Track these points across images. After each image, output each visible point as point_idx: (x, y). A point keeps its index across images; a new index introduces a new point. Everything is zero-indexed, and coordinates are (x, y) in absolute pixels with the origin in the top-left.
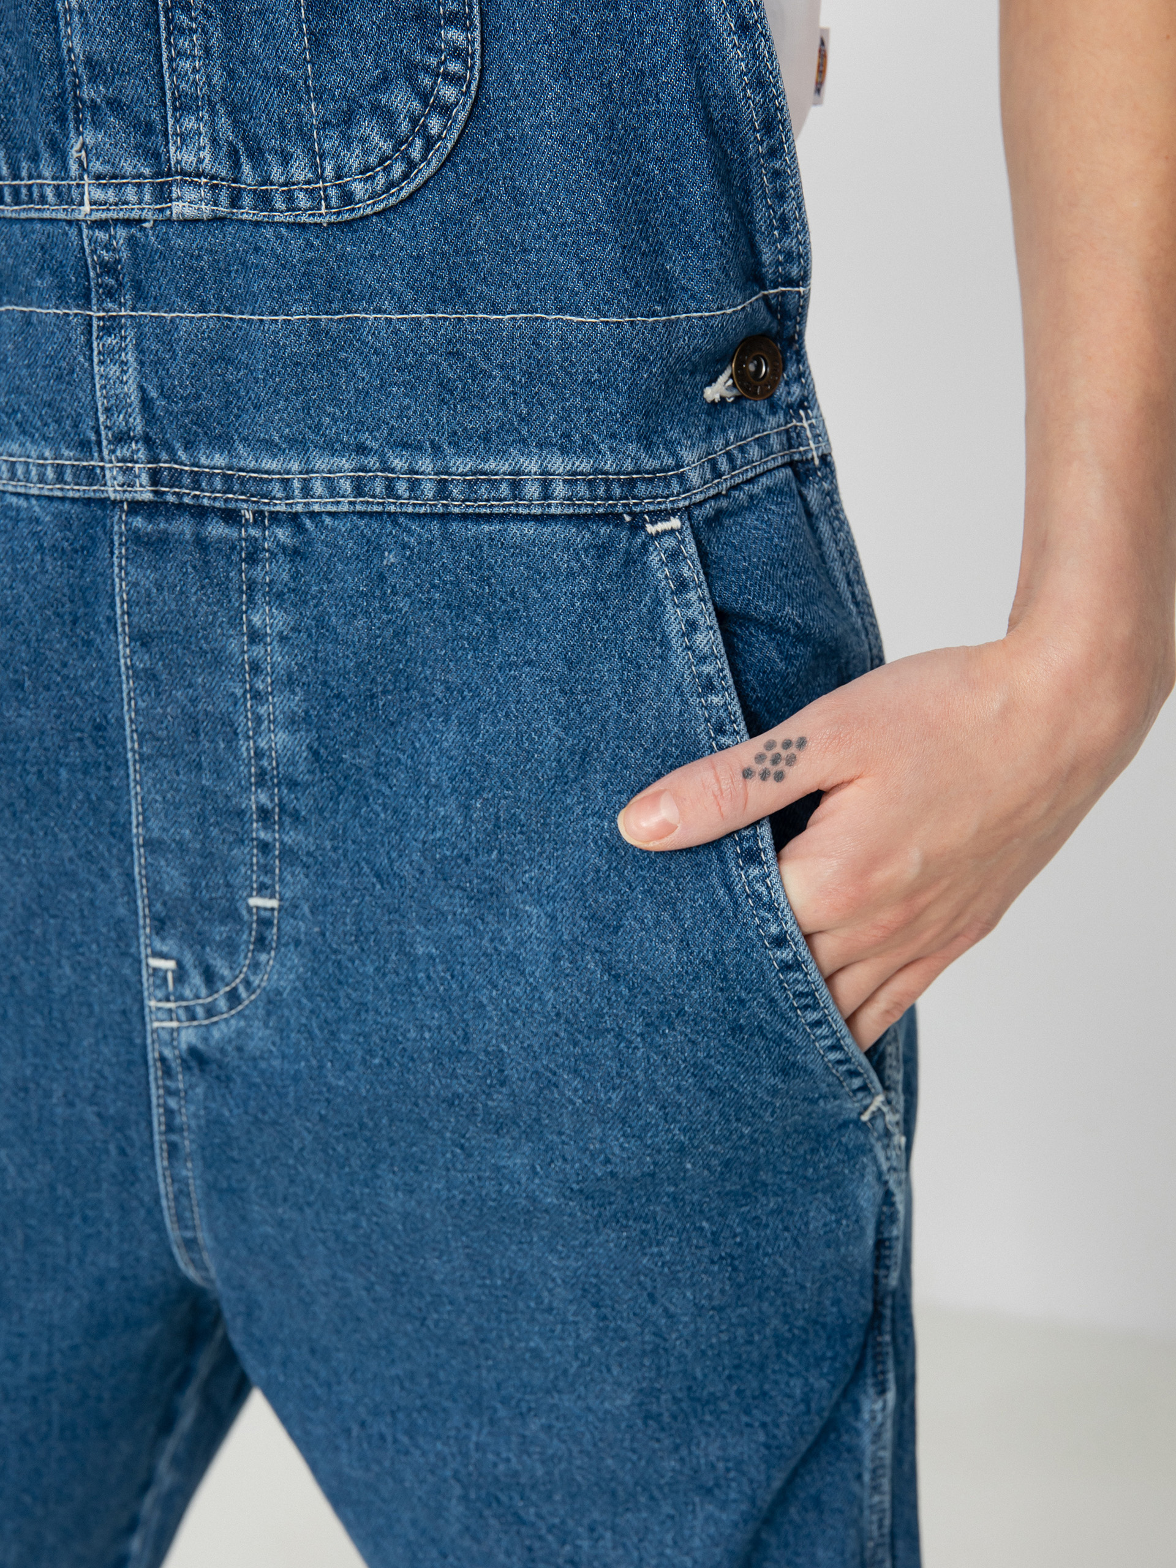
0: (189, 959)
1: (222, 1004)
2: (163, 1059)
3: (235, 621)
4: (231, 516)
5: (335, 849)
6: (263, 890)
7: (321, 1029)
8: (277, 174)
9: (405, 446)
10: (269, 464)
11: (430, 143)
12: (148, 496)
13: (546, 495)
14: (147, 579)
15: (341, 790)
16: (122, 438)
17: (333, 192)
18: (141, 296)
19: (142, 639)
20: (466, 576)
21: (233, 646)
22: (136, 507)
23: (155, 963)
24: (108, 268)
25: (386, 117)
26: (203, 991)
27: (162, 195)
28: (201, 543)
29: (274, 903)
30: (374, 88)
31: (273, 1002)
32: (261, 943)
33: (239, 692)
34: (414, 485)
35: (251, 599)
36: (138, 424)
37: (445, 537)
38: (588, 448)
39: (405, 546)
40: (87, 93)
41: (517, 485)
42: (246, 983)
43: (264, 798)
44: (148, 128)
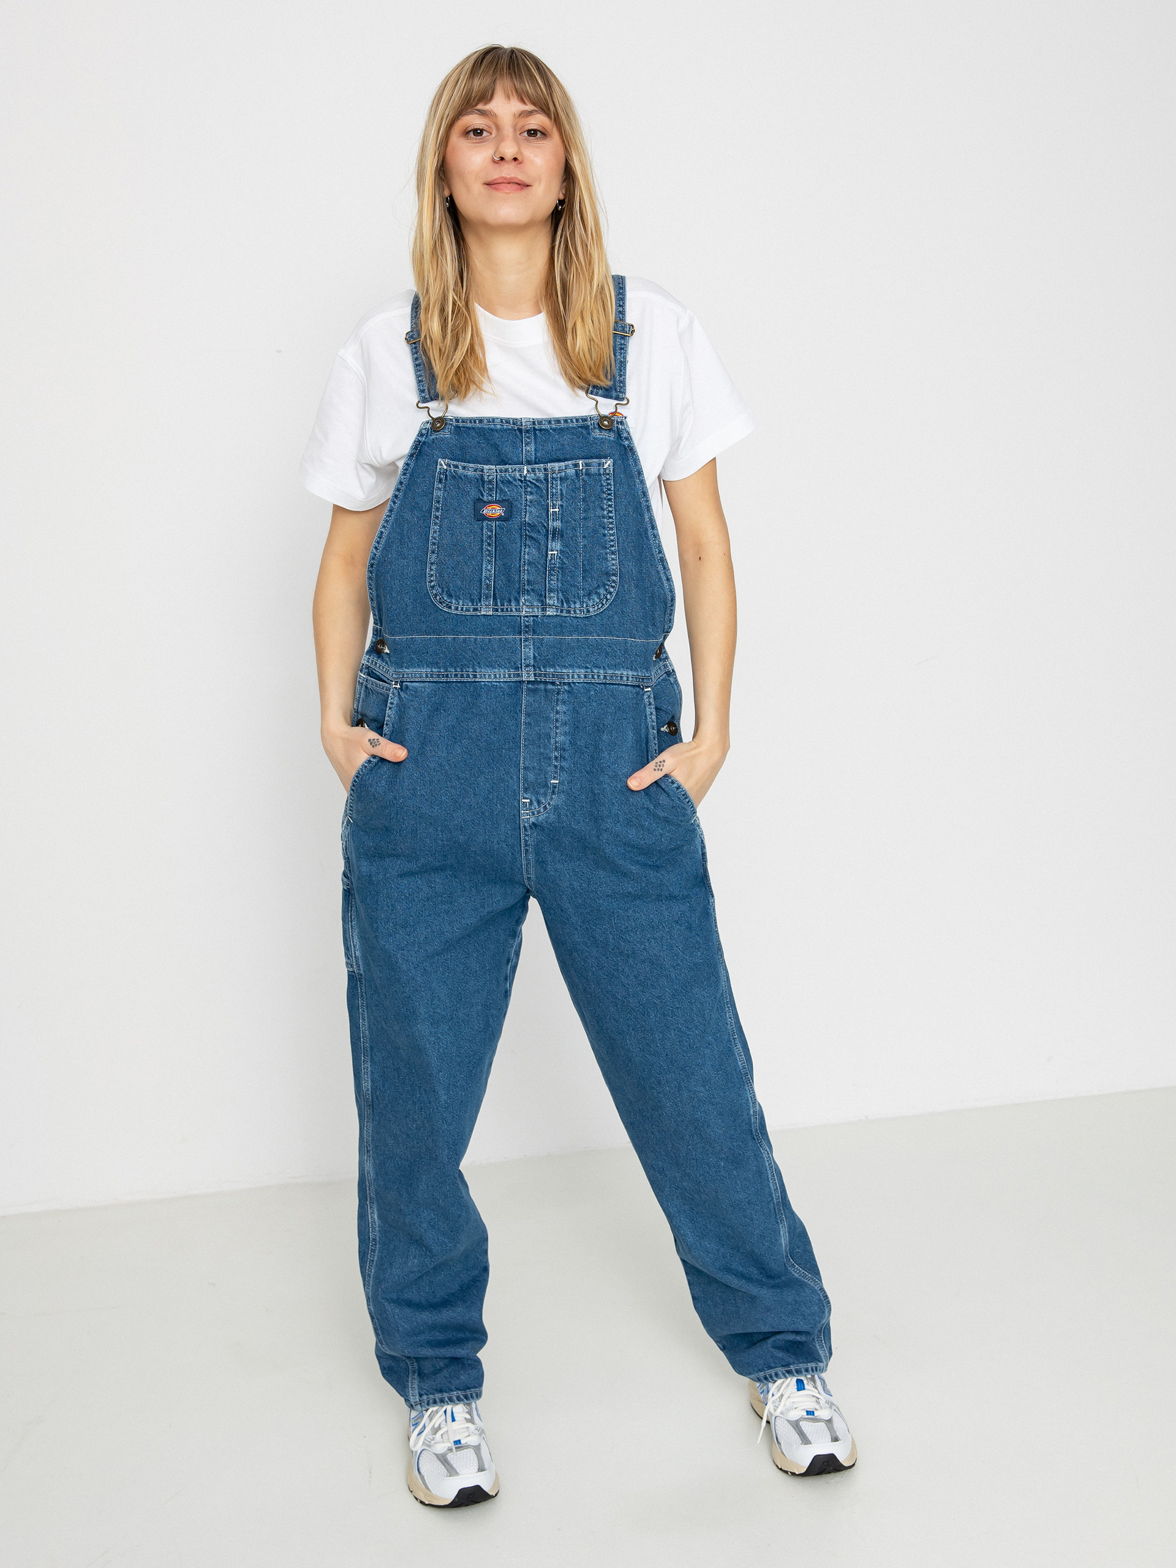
0: (534, 799)
1: (542, 810)
2: (525, 826)
3: (552, 709)
4: (553, 683)
5: (574, 767)
6: (554, 778)
7: (570, 814)
8: (572, 606)
9: (597, 667)
10: (564, 671)
11: (607, 600)
12: (533, 679)
13: (628, 680)
14: (531, 699)
15: (576, 752)
16: (527, 666)
17: (585, 610)
18: (534, 632)
19: (528, 715)
20: (610, 697)
21: (552, 715)
22: (529, 682)
23: (523, 800)
24: (527, 626)
25: (599, 595)
26: (537, 807)
27: (544, 610)
28: (546, 690)
29: (557, 782)
30: (596, 588)
31: (556, 808)
32: (553, 793)
33: (552, 727)
34: (598, 676)
35: (557, 704)
36: (532, 662)
37: (605, 688)
38: (636, 670)
39: (596, 690)
40: (526, 587)
41: (621, 677)
42: (549, 804)
43: (556, 754)
44: (541, 595)
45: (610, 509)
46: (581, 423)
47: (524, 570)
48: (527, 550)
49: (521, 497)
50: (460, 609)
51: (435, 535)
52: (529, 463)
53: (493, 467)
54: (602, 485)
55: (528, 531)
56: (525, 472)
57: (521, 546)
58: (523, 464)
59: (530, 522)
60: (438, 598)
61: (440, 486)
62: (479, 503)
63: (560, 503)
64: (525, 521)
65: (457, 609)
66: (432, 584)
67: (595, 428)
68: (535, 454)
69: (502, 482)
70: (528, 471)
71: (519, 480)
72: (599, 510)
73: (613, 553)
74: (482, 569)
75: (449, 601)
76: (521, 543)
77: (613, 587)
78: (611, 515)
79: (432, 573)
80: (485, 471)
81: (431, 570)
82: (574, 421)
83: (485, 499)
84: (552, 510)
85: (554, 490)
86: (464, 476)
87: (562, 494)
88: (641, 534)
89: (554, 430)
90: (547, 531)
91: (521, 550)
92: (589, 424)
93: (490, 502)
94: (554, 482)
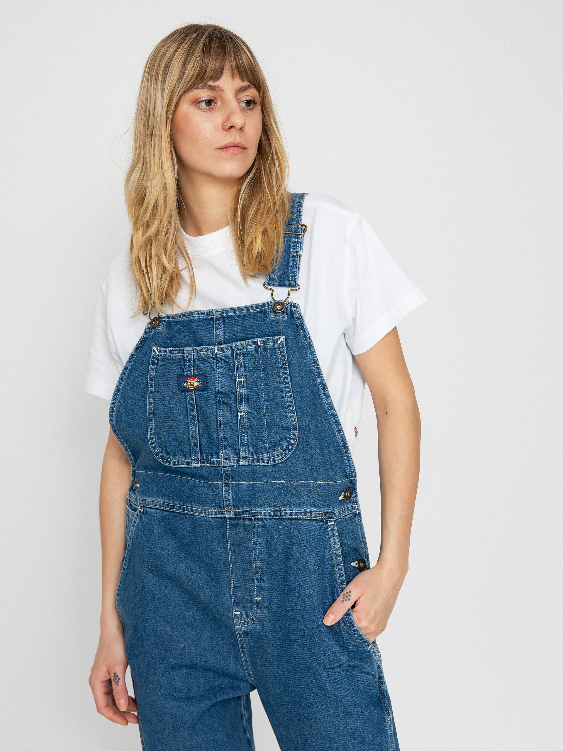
0: (243, 612)
1: (250, 621)
2: (239, 634)
3: (251, 541)
4: (250, 520)
5: (272, 587)
6: (257, 596)
7: (271, 625)
8: (261, 456)
9: (284, 506)
10: (258, 509)
11: (289, 450)
12: (234, 517)
14: (233, 532)
15: (272, 575)
16: (228, 506)
17: (271, 459)
18: (233, 479)
21: (250, 545)
22: (231, 519)
23: (235, 613)
24: (226, 475)
25: (282, 446)
26: (246, 618)
27: (238, 461)
28: (244, 525)
29: (260, 599)
30: (279, 441)
31: (260, 620)
32: (258, 607)
33: (252, 554)
35: (254, 536)
36: (232, 503)
38: (318, 507)
39: (284, 525)
40: (224, 443)
41: (305, 514)
42: (255, 616)
43: (257, 576)
44: (236, 449)
45: (286, 376)
46: (260, 309)
47: (221, 429)
48: (221, 413)
49: (214, 370)
50: (176, 463)
51: (151, 406)
52: (219, 343)
53: (191, 348)
54: (277, 357)
55: (221, 398)
56: (216, 351)
57: (217, 410)
58: (214, 345)
59: (222, 391)
60: (160, 455)
61: (153, 367)
62: (182, 377)
63: (244, 373)
64: (218, 390)
65: (174, 463)
66: (154, 445)
67: (271, 312)
68: (224, 336)
69: (198, 360)
70: (218, 350)
71: (212, 357)
72: (276, 377)
73: (291, 411)
74: (189, 431)
75: (168, 457)
76: (217, 408)
77: (294, 439)
78: (287, 381)
79: (152, 436)
80: (185, 352)
81: (151, 434)
82: (254, 308)
83: (185, 374)
84: (238, 380)
85: (239, 364)
86: (171, 358)
87: (245, 367)
88: (315, 396)
89: (239, 316)
90: (236, 397)
91: (217, 413)
92: (267, 309)
93: (189, 376)
94: (238, 357)
